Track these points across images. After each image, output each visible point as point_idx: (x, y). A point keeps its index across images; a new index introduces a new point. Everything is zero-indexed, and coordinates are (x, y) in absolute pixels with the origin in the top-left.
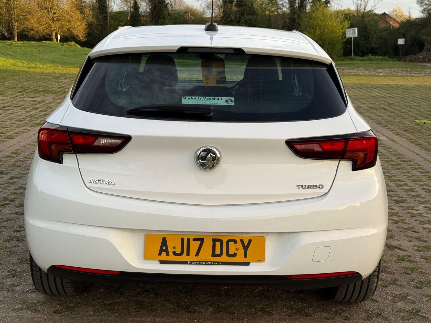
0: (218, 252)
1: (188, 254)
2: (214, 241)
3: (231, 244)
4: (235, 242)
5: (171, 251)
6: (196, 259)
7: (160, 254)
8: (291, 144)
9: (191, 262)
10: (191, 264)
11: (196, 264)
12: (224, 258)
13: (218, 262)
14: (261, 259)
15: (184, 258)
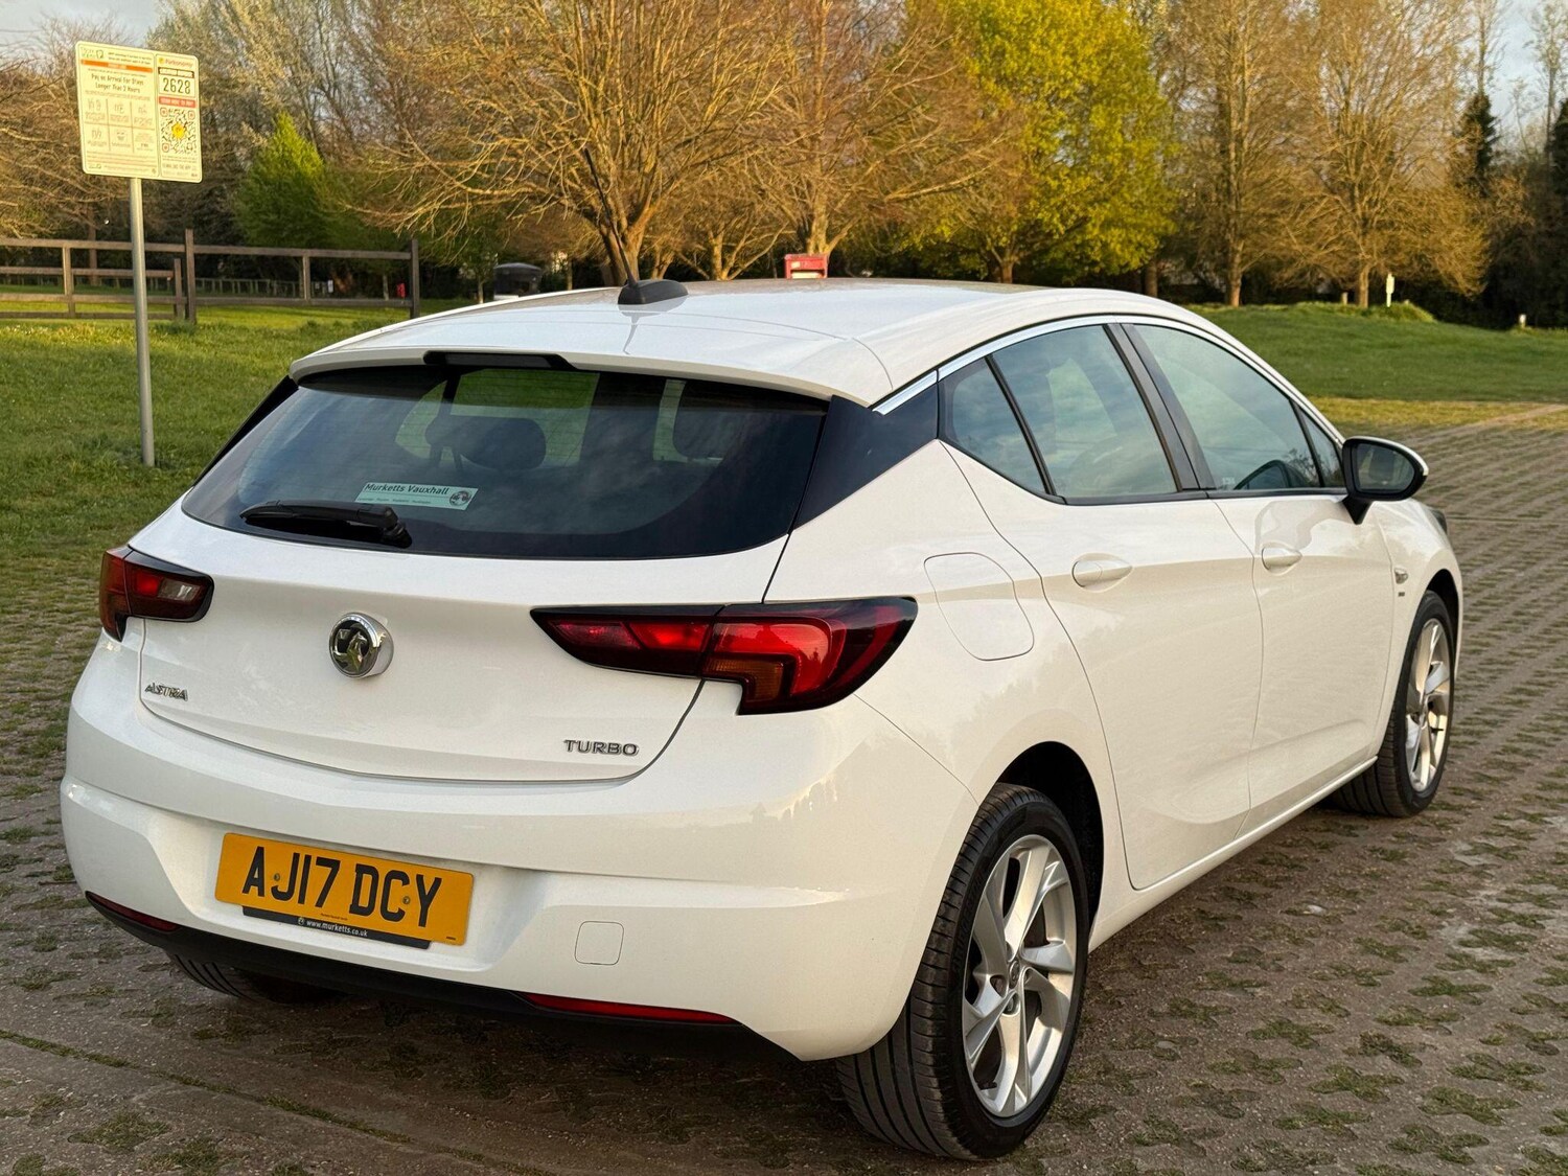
0: (364, 902)
1: (301, 900)
2: (361, 869)
3: (396, 883)
4: (405, 879)
5: (269, 884)
6: (316, 914)
7: (246, 890)
8: (550, 620)
9: (306, 919)
10: (305, 925)
11: (315, 927)
12: (375, 921)
13: (360, 930)
14: (456, 937)
15: (290, 907)
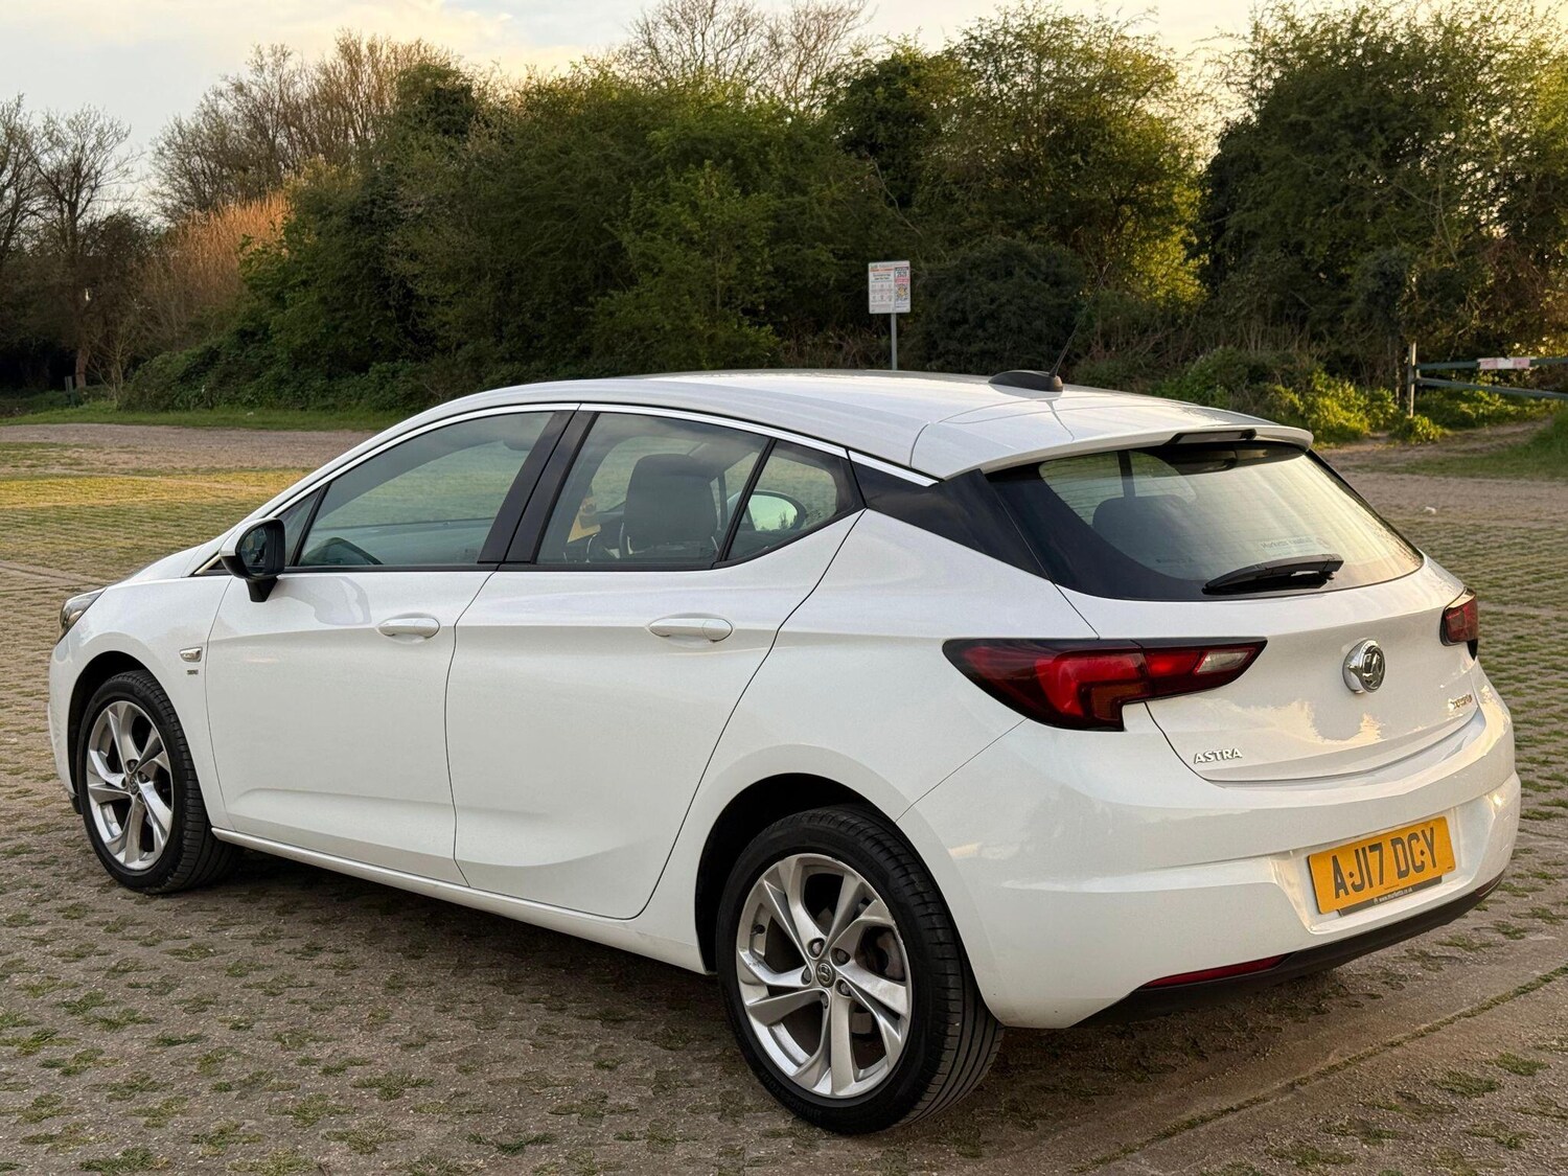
0: (1403, 868)
2: (1395, 842)
3: (1414, 842)
4: (1417, 838)
5: (1348, 882)
6: (1382, 890)
7: (1337, 896)
9: (1378, 898)
10: (1379, 903)
11: (1385, 902)
13: (1408, 888)
14: (1451, 864)
15: (1367, 894)
